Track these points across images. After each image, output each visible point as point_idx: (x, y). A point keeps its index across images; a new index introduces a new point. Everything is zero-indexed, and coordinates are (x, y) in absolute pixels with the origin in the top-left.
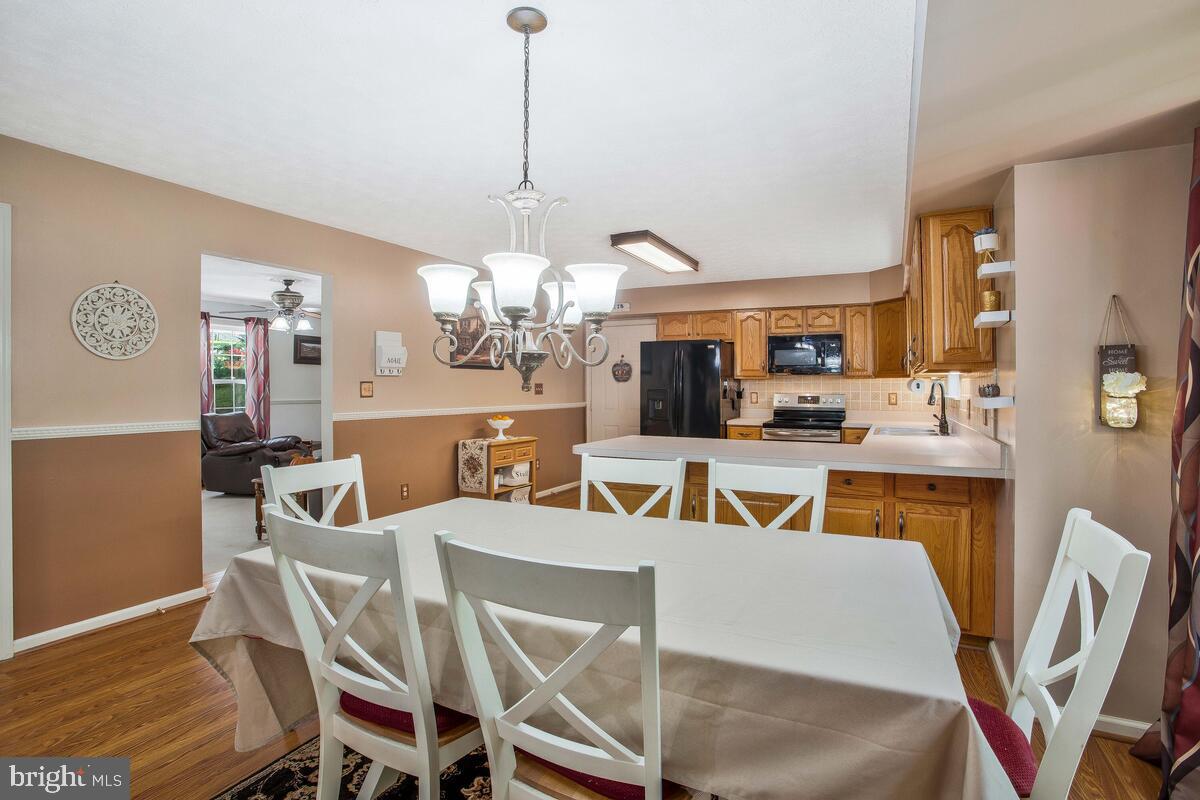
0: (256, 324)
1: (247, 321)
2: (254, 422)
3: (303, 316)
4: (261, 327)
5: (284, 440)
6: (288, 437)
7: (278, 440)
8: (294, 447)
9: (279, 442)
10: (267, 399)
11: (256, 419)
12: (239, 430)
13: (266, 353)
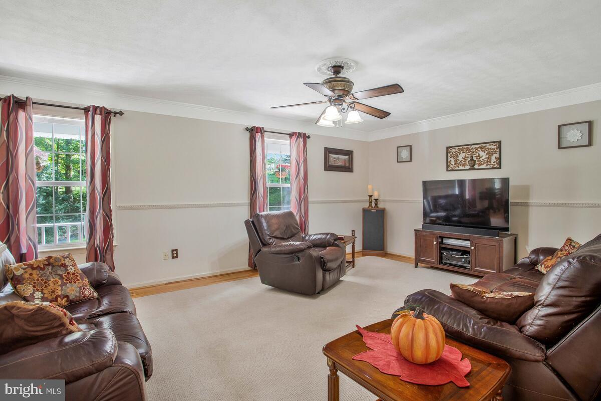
0: (298, 137)
1: (291, 135)
2: (298, 218)
3: (352, 106)
4: (301, 140)
5: (323, 236)
6: (327, 234)
7: (319, 236)
8: (333, 245)
9: (319, 239)
10: (306, 200)
11: (299, 214)
12: (288, 227)
13: (305, 161)
